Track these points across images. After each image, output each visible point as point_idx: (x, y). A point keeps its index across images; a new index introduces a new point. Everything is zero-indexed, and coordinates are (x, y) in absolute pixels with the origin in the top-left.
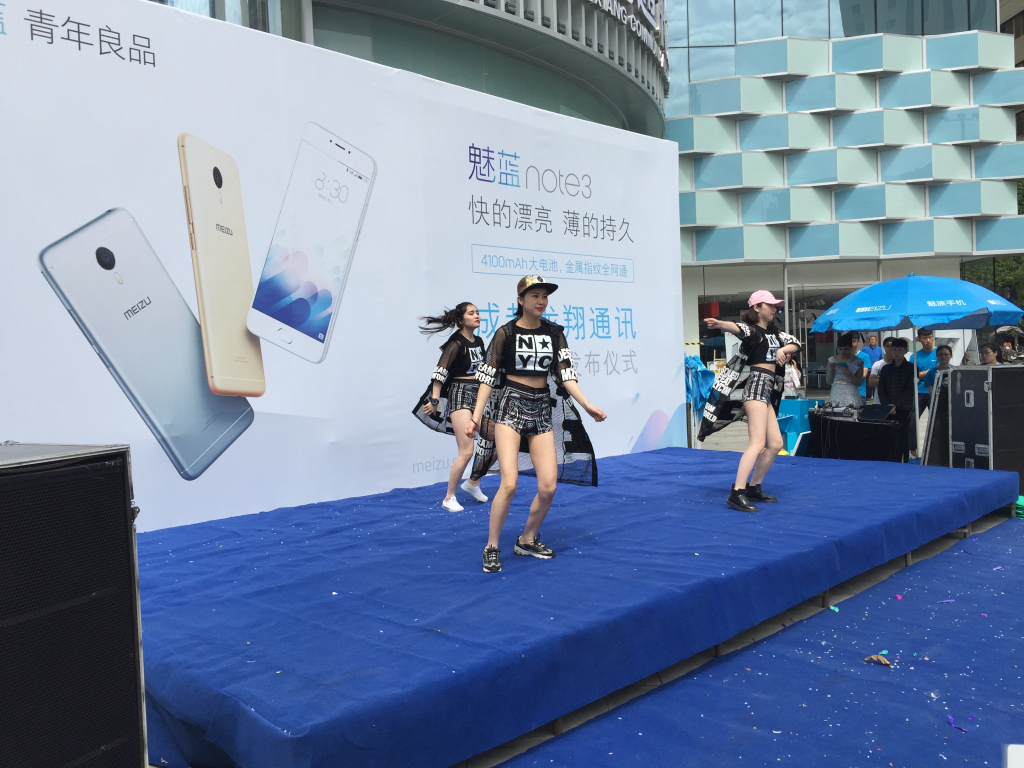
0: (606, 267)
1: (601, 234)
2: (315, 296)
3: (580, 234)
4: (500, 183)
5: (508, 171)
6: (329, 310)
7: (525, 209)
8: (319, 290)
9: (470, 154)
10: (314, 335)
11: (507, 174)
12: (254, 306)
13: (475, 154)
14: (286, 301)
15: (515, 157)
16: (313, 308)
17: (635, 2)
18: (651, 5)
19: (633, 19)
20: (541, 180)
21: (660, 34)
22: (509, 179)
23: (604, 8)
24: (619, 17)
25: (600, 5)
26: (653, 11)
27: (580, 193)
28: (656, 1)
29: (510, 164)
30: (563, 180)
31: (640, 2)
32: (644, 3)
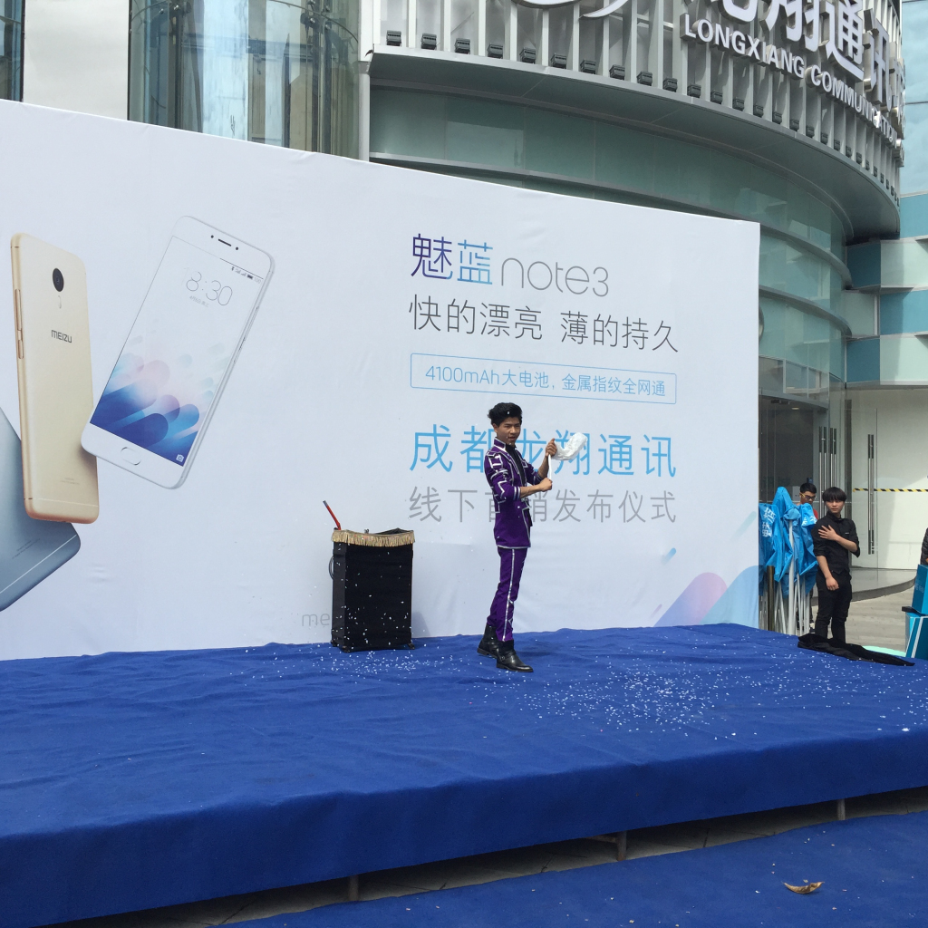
0: (629, 384)
1: (622, 341)
2: (176, 412)
3: (589, 342)
4: (461, 279)
5: (474, 265)
6: (193, 429)
7: (499, 311)
8: (181, 406)
9: (415, 246)
10: (171, 457)
11: (471, 269)
12: (92, 422)
13: (421, 246)
14: (137, 416)
15: (485, 248)
16: (172, 426)
17: (822, 49)
18: (855, 50)
19: (816, 71)
20: (525, 275)
21: (876, 86)
22: (475, 275)
23: (764, 61)
24: (790, 70)
25: (757, 57)
26: (858, 59)
27: (590, 290)
28: (867, 47)
29: (477, 257)
30: (562, 274)
31: (831, 49)
32: (839, 50)
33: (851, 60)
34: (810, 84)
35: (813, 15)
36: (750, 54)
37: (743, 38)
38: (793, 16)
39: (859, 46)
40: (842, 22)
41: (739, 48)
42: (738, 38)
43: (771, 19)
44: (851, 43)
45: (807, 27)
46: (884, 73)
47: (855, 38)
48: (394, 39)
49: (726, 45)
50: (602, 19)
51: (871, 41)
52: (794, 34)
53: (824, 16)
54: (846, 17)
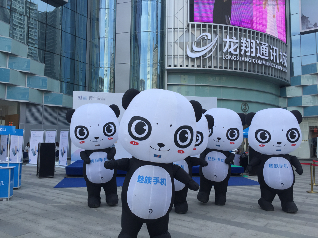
17: (256, 55)
18: (266, 54)
19: (254, 60)
21: (273, 59)
23: (241, 60)
24: (247, 61)
25: (239, 60)
26: (267, 55)
28: (269, 52)
31: (258, 55)
32: (261, 55)
33: (265, 56)
34: (253, 63)
35: (254, 50)
36: (237, 60)
37: (236, 57)
38: (248, 51)
39: (267, 53)
40: (261, 49)
41: (235, 59)
42: (235, 57)
43: (242, 53)
44: (264, 52)
45: (252, 52)
46: (276, 56)
47: (266, 51)
48: (170, 66)
49: (232, 59)
50: (206, 58)
51: (271, 51)
52: (248, 54)
53: (256, 49)
54: (263, 48)
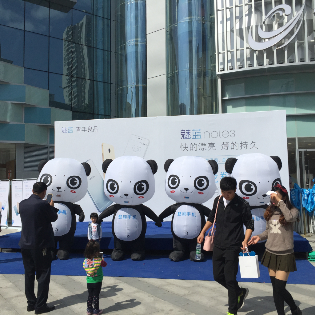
1: (240, 148)
3: (229, 149)
4: (193, 138)
5: (196, 134)
7: (204, 144)
9: (181, 133)
11: (196, 136)
13: (183, 132)
15: (199, 130)
20: (210, 135)
22: (197, 137)
27: (229, 136)
29: (197, 133)
30: (221, 134)
48: (222, 70)
50: (284, 47)
